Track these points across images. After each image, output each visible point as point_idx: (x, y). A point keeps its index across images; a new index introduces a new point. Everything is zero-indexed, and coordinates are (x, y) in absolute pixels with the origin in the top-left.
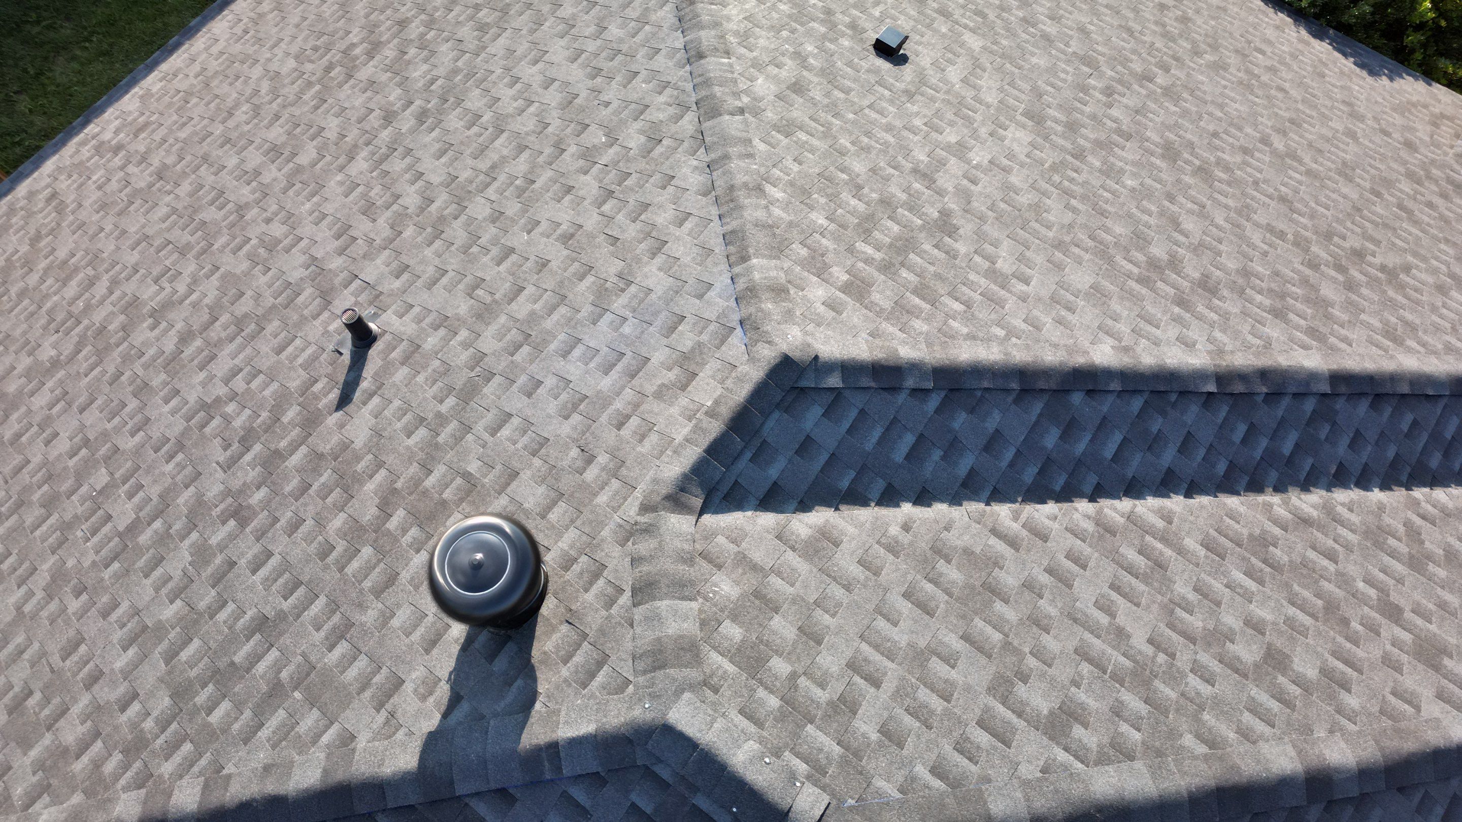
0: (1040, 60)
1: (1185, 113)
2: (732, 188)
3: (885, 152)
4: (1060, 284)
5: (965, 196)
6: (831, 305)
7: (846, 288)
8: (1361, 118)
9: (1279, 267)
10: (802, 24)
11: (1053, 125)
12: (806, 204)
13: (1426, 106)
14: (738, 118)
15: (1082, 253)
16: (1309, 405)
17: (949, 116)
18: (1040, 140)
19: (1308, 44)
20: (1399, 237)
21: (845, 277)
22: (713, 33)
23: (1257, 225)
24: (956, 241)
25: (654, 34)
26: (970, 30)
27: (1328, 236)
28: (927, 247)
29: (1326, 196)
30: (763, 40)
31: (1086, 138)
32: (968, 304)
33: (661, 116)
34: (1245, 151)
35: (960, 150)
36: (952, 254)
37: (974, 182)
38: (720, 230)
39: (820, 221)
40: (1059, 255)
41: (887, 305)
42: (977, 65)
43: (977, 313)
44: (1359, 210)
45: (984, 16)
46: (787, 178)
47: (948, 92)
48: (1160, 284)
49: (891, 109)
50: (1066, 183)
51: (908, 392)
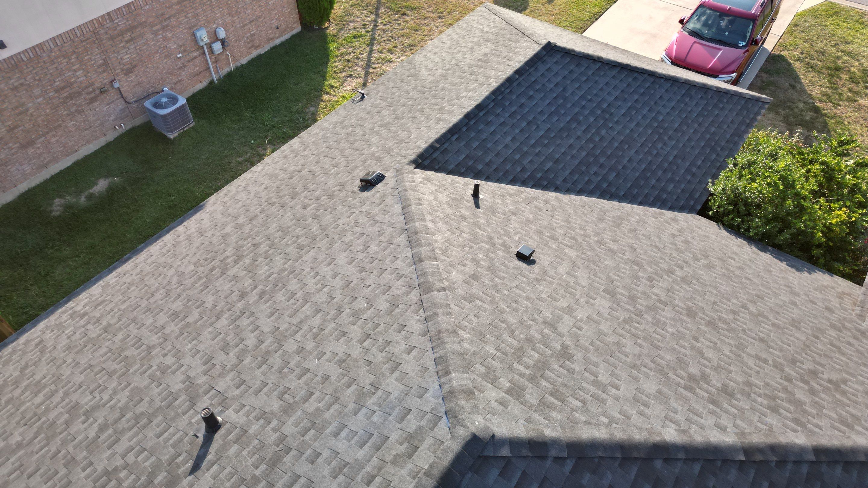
0: (609, 262)
1: (696, 291)
2: (439, 332)
3: (527, 312)
4: (638, 390)
5: (576, 338)
6: (502, 402)
7: (509, 392)
8: (798, 295)
9: (768, 380)
10: (476, 244)
11: (621, 297)
12: (483, 341)
13: (833, 288)
14: (442, 293)
15: (649, 371)
16: (805, 469)
17: (562, 292)
18: (615, 306)
19: (758, 255)
20: (835, 363)
21: (508, 385)
22: (428, 248)
23: (749, 355)
24: (573, 363)
25: (395, 250)
26: (569, 247)
27: (793, 362)
28: (556, 366)
29: (787, 339)
30: (455, 252)
31: (642, 305)
32: (584, 402)
33: (399, 293)
34: (734, 312)
35: (570, 310)
36: (571, 372)
37: (580, 329)
38: (433, 356)
39: (491, 351)
40: (635, 372)
41: (535, 402)
42: (574, 265)
43: (590, 408)
44: (808, 347)
45: (576, 240)
46: (471, 326)
47: (559, 279)
48: (698, 390)
49: (528, 288)
50: (633, 330)
51: (552, 459)
